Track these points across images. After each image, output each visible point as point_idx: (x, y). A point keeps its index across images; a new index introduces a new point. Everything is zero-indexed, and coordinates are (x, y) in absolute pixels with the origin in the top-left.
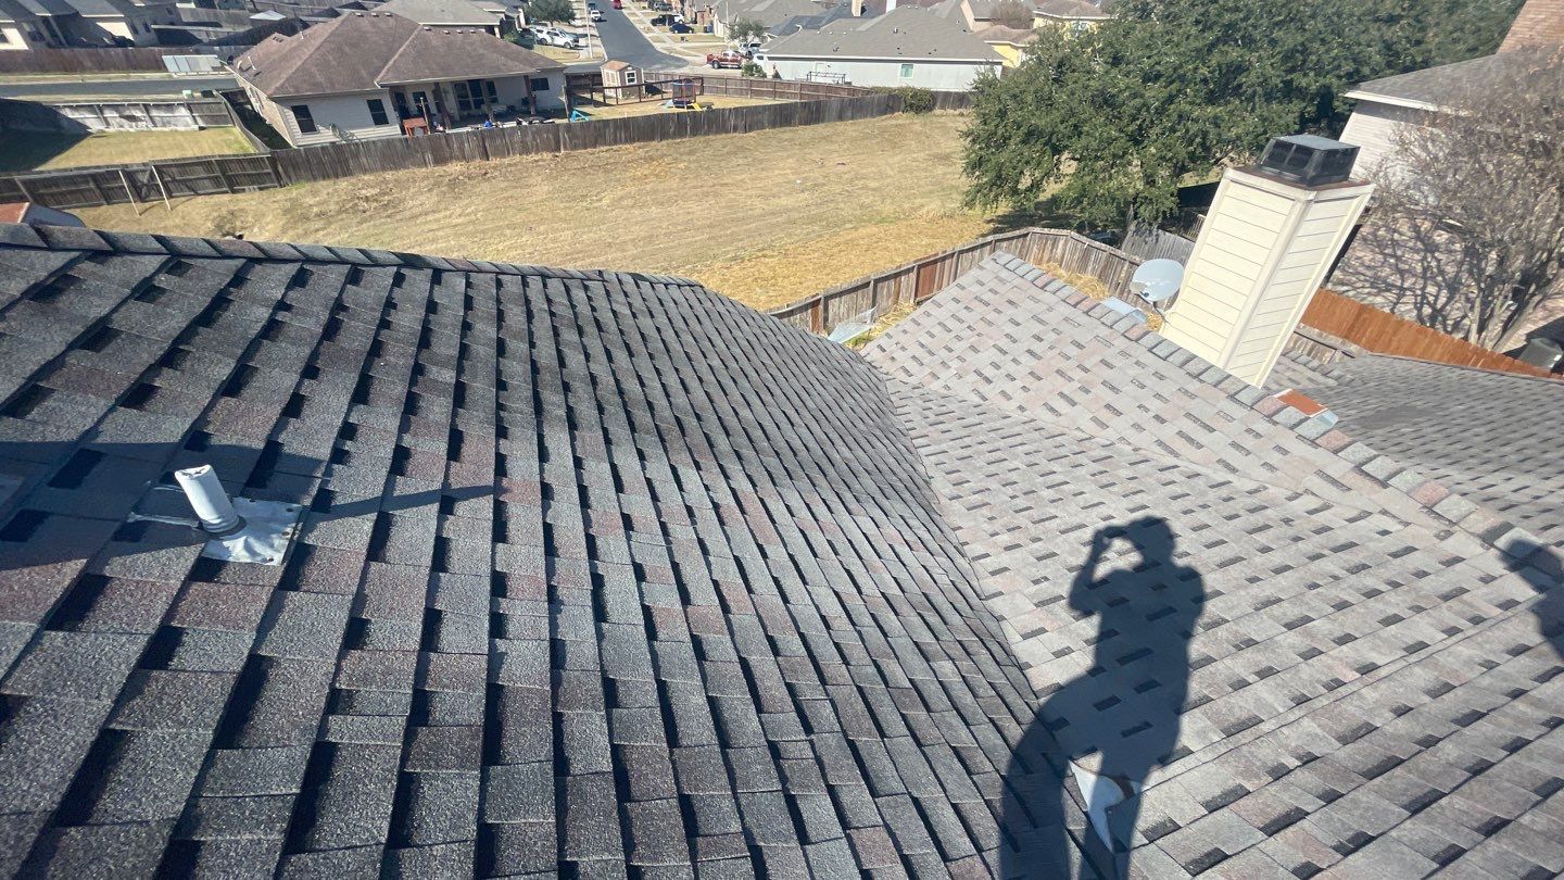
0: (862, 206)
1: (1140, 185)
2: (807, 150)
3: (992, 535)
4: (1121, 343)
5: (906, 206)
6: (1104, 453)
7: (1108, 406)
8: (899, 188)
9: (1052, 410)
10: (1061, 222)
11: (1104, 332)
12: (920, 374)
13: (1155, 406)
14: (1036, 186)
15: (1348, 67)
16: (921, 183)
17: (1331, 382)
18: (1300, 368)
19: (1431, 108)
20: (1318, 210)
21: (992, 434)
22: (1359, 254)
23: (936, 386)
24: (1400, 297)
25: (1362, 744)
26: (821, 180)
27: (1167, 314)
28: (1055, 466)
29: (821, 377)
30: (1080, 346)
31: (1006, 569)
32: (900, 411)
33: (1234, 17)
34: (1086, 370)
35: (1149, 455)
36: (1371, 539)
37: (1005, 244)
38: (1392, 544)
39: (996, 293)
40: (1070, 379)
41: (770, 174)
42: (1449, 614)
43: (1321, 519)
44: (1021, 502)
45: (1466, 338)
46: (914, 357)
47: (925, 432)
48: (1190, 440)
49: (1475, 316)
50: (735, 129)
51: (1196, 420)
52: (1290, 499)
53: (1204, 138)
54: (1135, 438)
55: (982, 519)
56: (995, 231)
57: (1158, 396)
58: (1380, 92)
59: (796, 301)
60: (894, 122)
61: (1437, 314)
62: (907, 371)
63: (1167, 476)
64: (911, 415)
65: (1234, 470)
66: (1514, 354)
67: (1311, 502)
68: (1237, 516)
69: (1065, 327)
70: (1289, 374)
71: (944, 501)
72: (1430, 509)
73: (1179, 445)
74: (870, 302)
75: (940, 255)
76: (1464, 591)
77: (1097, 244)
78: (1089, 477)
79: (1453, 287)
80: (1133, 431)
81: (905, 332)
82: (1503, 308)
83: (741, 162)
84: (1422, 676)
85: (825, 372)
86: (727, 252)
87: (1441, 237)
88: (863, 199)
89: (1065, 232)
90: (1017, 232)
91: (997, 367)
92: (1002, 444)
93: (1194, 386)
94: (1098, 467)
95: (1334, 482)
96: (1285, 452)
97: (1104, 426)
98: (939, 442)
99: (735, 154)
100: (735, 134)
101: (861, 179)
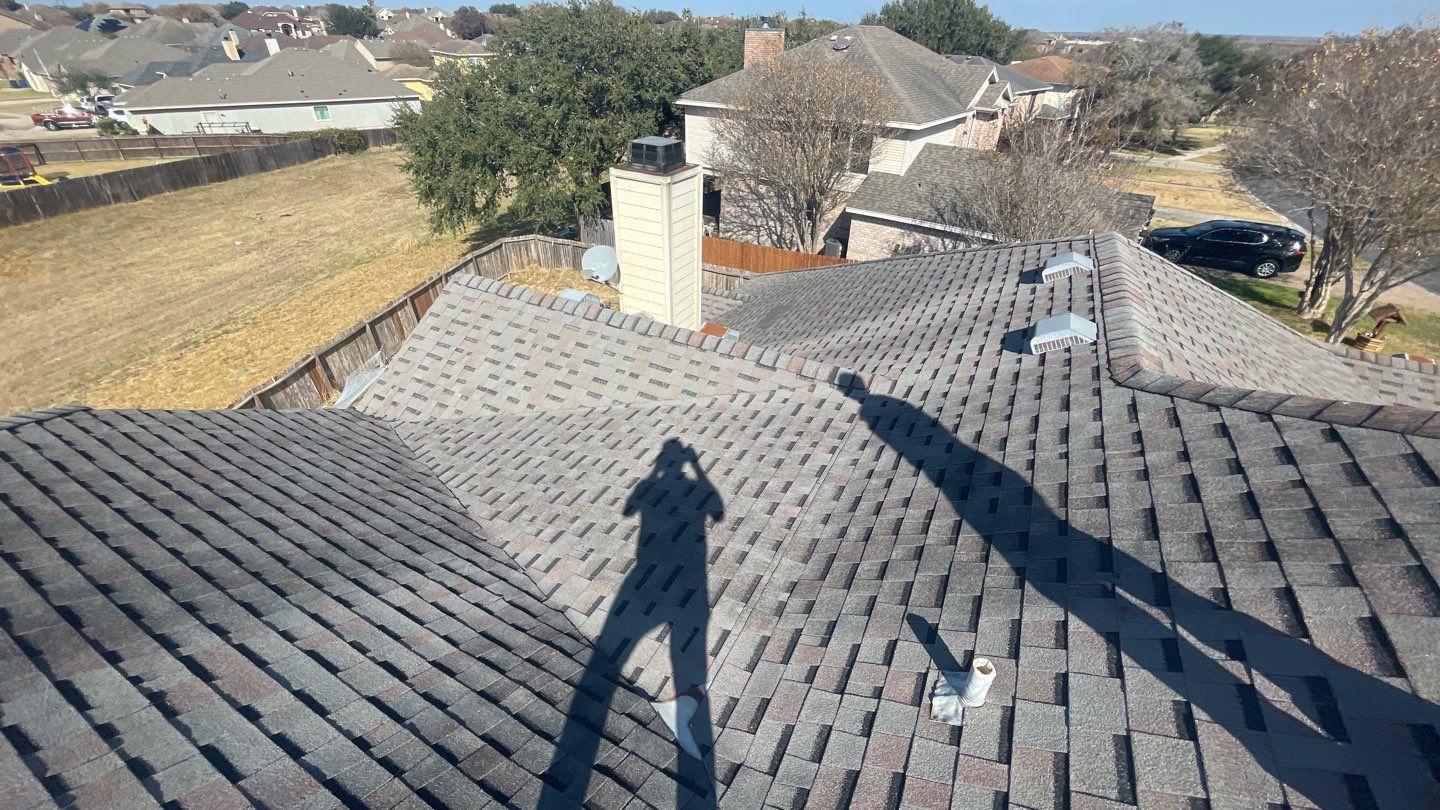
0: (329, 253)
1: (572, 186)
2: (233, 209)
3: (537, 535)
4: (585, 325)
5: (378, 243)
6: (607, 418)
7: (595, 379)
8: (364, 228)
9: (555, 398)
10: (526, 229)
11: (569, 320)
12: (428, 410)
13: (627, 366)
14: (491, 203)
15: (669, 84)
16: (386, 218)
17: (740, 302)
18: (719, 298)
19: (723, 106)
20: (677, 189)
21: (512, 440)
22: (728, 209)
23: (447, 415)
24: (759, 232)
25: (815, 556)
26: (266, 237)
27: (619, 287)
28: (572, 446)
29: (309, 456)
30: (556, 337)
31: (557, 560)
32: (418, 453)
33: (583, 51)
34: (568, 356)
35: (638, 406)
36: (780, 409)
37: (485, 258)
38: (790, 407)
39: (469, 312)
40: (559, 368)
41: (193, 241)
42: (829, 440)
43: (751, 407)
44: (553, 492)
45: (798, 250)
46: (415, 395)
47: (449, 464)
48: (660, 384)
49: (796, 235)
50: (117, 198)
51: (658, 367)
52: (732, 401)
53: (602, 144)
54: (625, 397)
55: (524, 524)
56: (474, 248)
57: (626, 358)
58: (694, 99)
59: (285, 370)
60: (330, 165)
61: (780, 237)
62: (413, 411)
63: (654, 418)
64: (431, 453)
65: (694, 395)
66: (822, 252)
67: (743, 398)
68: (706, 428)
69: (539, 325)
70: (715, 305)
71: (485, 524)
72: (800, 374)
73: (654, 390)
74: (374, 345)
75: (428, 283)
76: (831, 420)
77: (560, 240)
78: (600, 444)
79: (780, 219)
80: (619, 392)
81: (397, 373)
82: (807, 225)
83: (143, 234)
84: (829, 489)
85: (315, 447)
86: (172, 340)
87: (763, 189)
88: (327, 246)
89: (531, 237)
90: (492, 246)
91: (496, 377)
92: (523, 445)
93: (646, 342)
94: (605, 432)
95: (750, 378)
96: (717, 369)
97: (598, 396)
98: (465, 468)
99: (130, 227)
100: (119, 205)
101: (316, 227)
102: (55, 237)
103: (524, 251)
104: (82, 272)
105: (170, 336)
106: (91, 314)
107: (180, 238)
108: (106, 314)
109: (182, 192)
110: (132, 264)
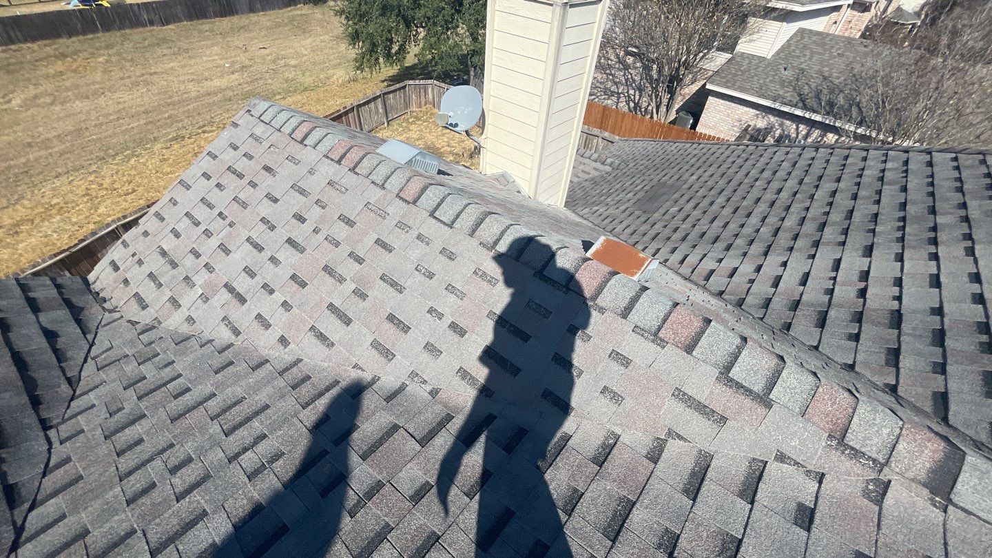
2: (228, 39)
5: (322, 76)
8: (314, 64)
10: (427, 75)
24: (618, 98)
26: (247, 63)
27: (482, 140)
37: (391, 96)
41: (198, 60)
45: (652, 117)
49: (653, 104)
50: (152, 23)
60: (299, 12)
61: (637, 105)
66: (673, 122)
75: (343, 111)
82: (665, 97)
86: (169, 133)
89: (430, 82)
90: (398, 86)
99: (158, 45)
100: (152, 28)
101: (282, 58)
102: (108, 47)
103: (422, 93)
104: (122, 75)
105: (169, 130)
106: (121, 106)
107: (190, 57)
108: (131, 108)
109: (194, 23)
110: (155, 73)
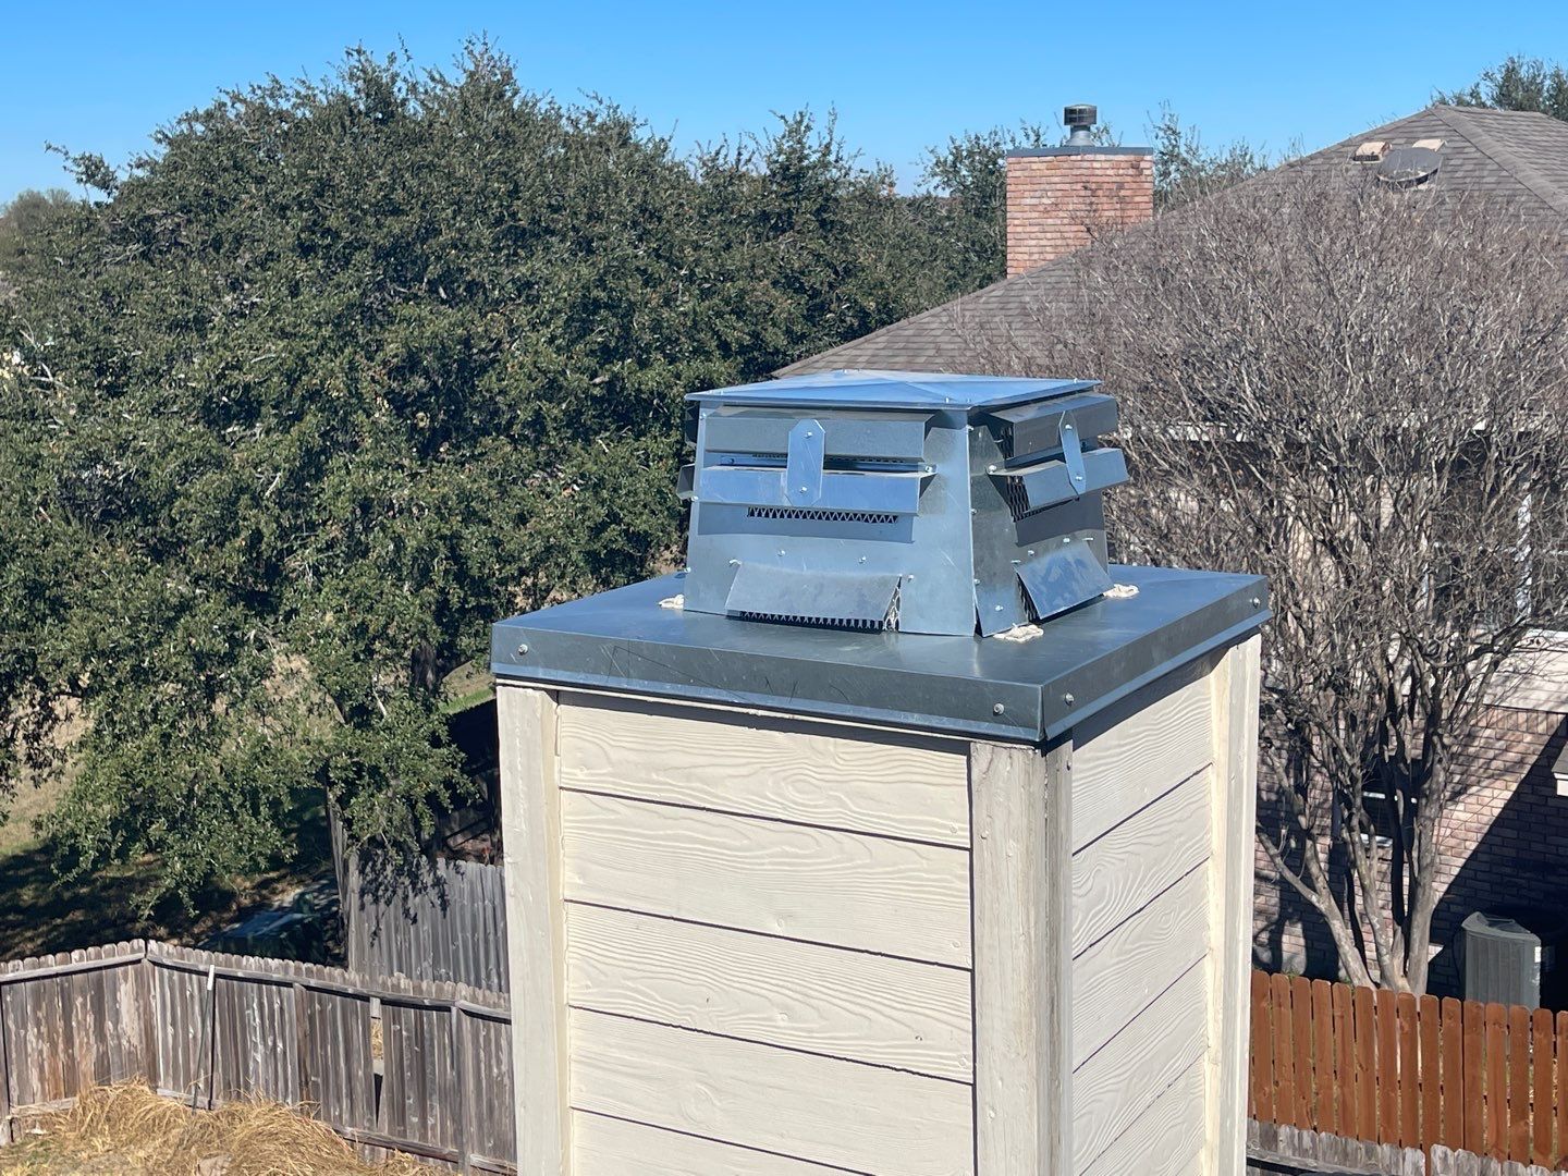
77: (251, 965)
89: (124, 951)
103: (83, 1016)
